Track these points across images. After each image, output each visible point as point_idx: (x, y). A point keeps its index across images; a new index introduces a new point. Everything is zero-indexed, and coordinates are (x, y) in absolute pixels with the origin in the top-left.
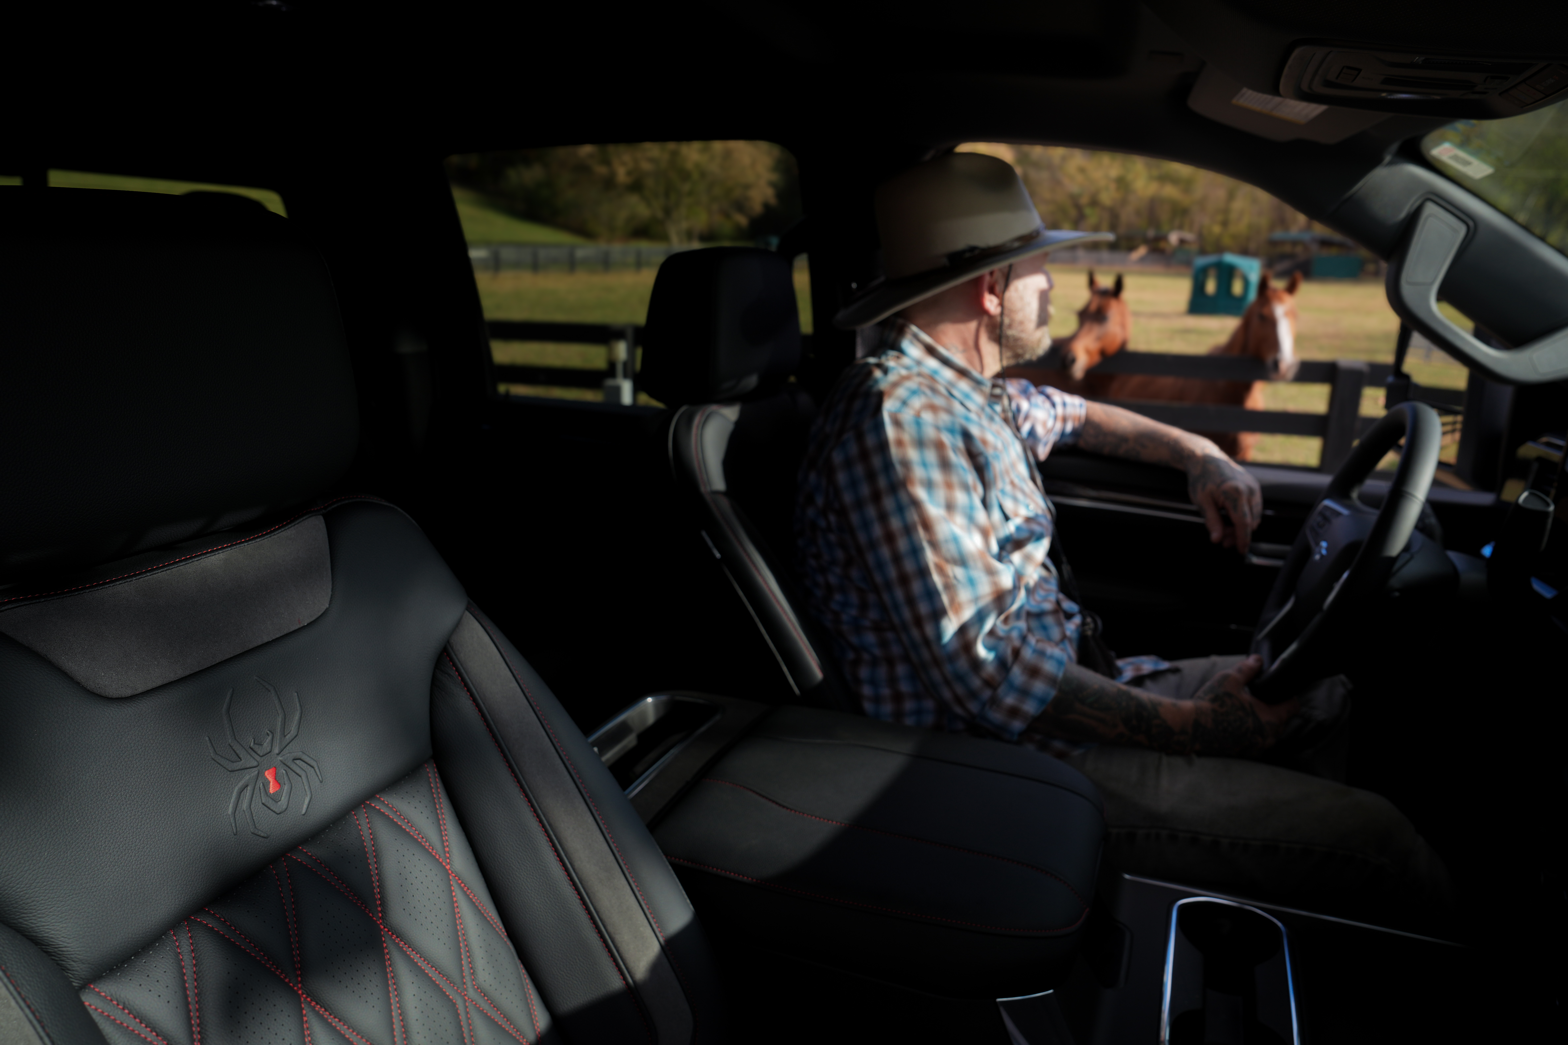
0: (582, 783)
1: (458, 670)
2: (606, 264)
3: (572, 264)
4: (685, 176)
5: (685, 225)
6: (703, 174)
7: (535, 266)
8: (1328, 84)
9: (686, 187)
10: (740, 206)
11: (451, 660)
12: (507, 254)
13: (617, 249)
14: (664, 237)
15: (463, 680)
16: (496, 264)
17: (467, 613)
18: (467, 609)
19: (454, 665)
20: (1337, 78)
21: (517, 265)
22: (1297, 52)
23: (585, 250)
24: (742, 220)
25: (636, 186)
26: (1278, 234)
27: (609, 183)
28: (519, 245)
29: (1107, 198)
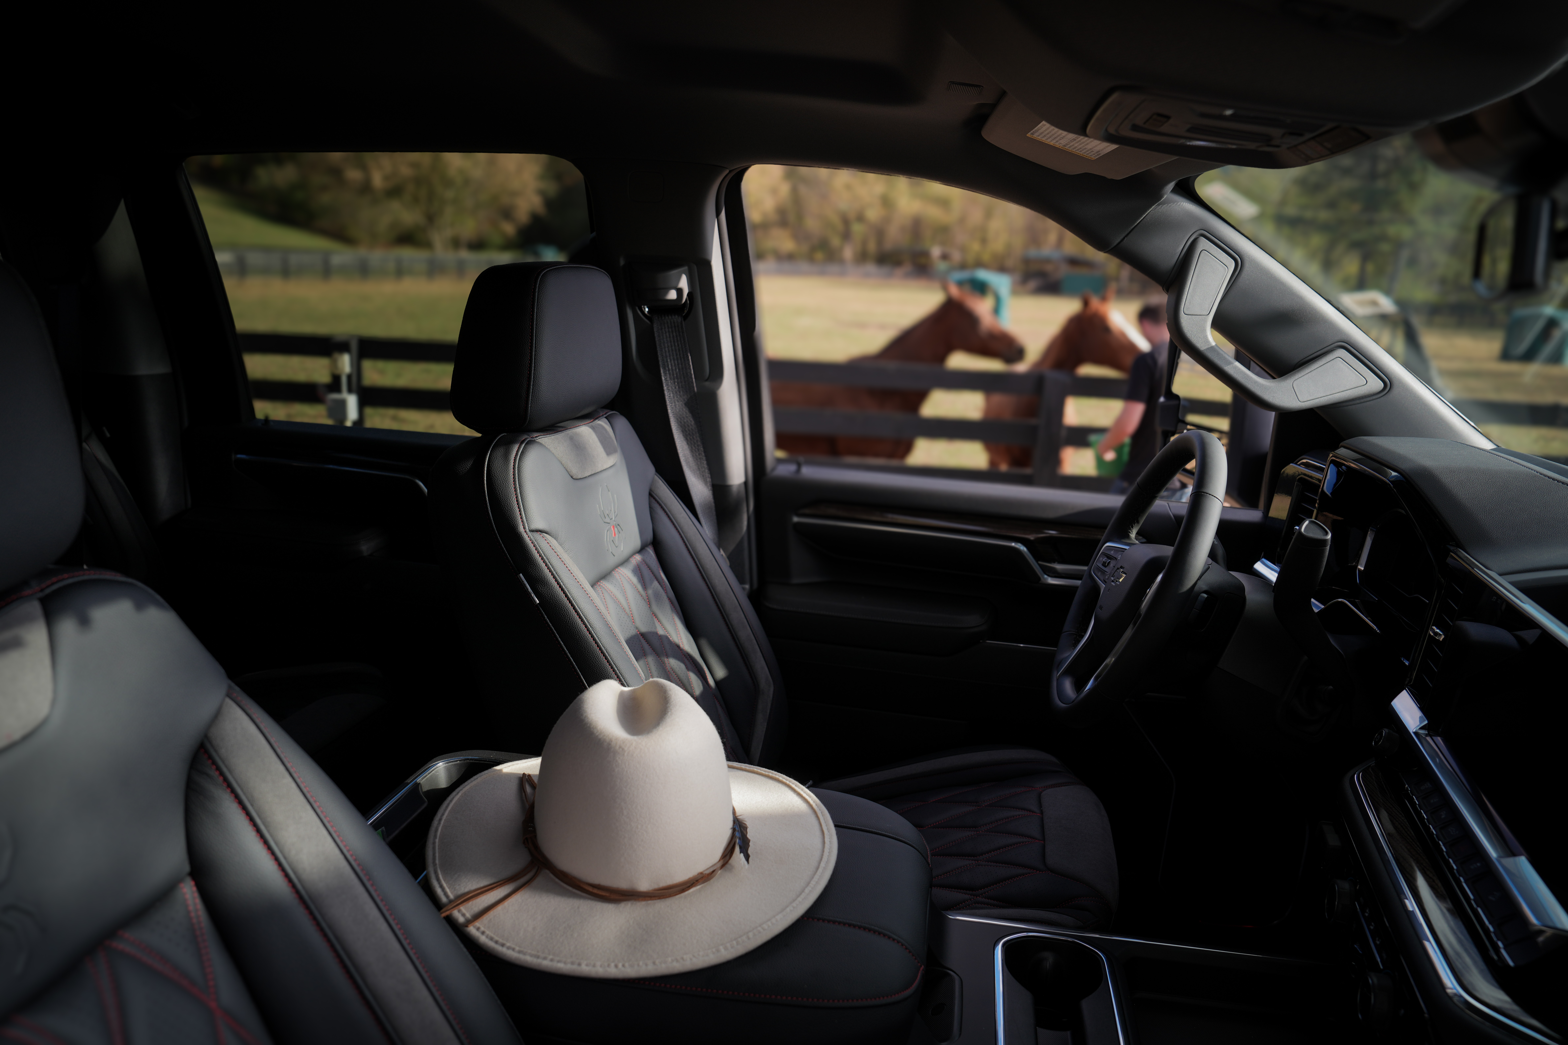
0: (372, 885)
1: (218, 769)
2: (364, 271)
3: (327, 271)
4: (448, 183)
5: (449, 233)
6: (467, 182)
7: (286, 272)
8: (1135, 128)
9: (450, 194)
10: (507, 213)
11: (210, 757)
12: (254, 259)
13: (377, 256)
14: (427, 245)
15: (226, 780)
16: (242, 269)
17: (229, 701)
18: (229, 695)
19: (214, 763)
20: (1145, 123)
21: (265, 271)
22: (1115, 97)
23: (342, 255)
24: (509, 229)
25: (394, 192)
26: (1033, 253)
27: (366, 188)
28: (267, 249)
29: (873, 214)
